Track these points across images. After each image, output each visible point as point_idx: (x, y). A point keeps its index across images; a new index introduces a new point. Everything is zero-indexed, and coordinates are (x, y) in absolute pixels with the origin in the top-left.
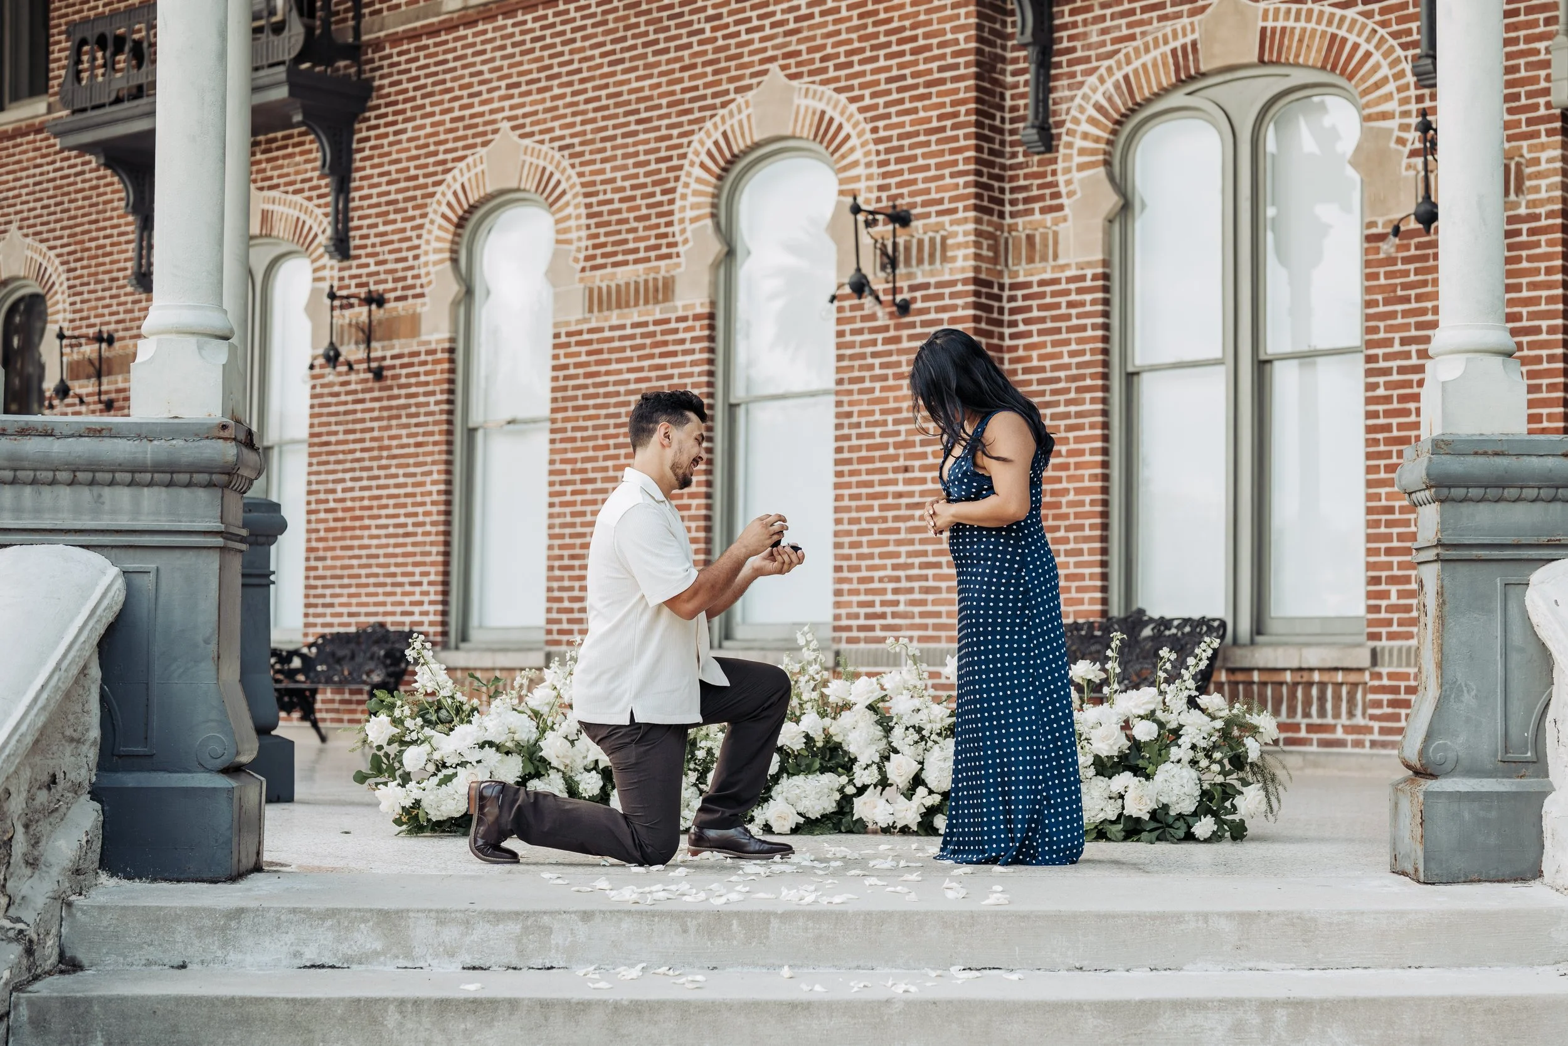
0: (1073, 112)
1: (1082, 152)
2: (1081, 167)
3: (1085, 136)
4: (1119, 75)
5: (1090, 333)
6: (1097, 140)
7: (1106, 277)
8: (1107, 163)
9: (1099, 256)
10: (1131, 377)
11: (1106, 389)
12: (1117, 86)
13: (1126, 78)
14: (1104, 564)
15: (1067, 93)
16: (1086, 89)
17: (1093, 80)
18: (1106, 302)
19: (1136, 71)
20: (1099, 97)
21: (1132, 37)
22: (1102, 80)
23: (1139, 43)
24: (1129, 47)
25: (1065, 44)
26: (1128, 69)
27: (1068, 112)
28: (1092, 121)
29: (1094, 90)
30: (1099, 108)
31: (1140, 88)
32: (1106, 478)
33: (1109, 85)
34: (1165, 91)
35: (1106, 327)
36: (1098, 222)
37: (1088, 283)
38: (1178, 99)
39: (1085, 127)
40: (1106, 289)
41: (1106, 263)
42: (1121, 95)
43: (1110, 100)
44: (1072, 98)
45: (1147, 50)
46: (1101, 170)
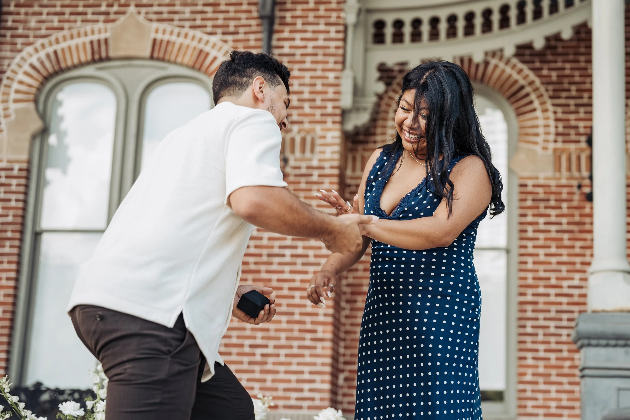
0: (13, 66)
1: (17, 92)
2: (16, 101)
3: (21, 82)
4: (50, 50)
5: (13, 204)
6: (30, 86)
7: (28, 170)
8: (36, 101)
9: (24, 156)
10: (37, 235)
11: (21, 240)
12: (48, 56)
13: (55, 52)
14: (8, 352)
15: (8, 54)
16: (24, 54)
17: (30, 49)
18: (27, 186)
19: (63, 50)
20: (34, 60)
21: (62, 29)
22: (36, 50)
23: (66, 32)
24: (60, 34)
25: (9, 24)
26: (58, 47)
27: (9, 65)
28: (26, 74)
29: (31, 55)
30: (33, 66)
31: (65, 60)
32: (15, 296)
33: (42, 54)
34: (81, 65)
35: (25, 202)
36: (27, 136)
37: (15, 172)
38: (89, 70)
39: (21, 76)
40: (28, 178)
41: (29, 162)
42: (51, 61)
43: (42, 63)
44: (13, 58)
45: (72, 37)
46: (31, 106)
